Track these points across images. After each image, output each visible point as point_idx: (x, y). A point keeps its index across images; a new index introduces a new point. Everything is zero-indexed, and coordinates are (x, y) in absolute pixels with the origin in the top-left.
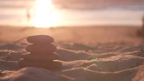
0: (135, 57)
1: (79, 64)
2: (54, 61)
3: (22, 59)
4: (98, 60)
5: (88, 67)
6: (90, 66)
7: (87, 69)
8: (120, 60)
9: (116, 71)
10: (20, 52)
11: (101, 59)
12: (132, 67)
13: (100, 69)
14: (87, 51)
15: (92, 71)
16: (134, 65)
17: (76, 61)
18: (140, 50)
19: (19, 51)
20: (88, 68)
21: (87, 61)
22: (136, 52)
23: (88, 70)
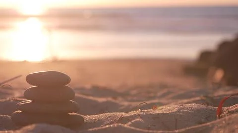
0: (201, 106)
1: (111, 119)
2: (70, 113)
3: (19, 111)
4: (142, 111)
5: (130, 123)
6: (133, 121)
7: (129, 127)
8: (179, 111)
9: (176, 129)
10: (10, 100)
11: (146, 110)
12: (201, 123)
13: (149, 126)
14: (115, 98)
15: (138, 129)
16: (203, 120)
17: (106, 114)
18: (204, 96)
19: (8, 99)
20: (130, 125)
21: (124, 114)
22: (198, 98)
23: (132, 128)
